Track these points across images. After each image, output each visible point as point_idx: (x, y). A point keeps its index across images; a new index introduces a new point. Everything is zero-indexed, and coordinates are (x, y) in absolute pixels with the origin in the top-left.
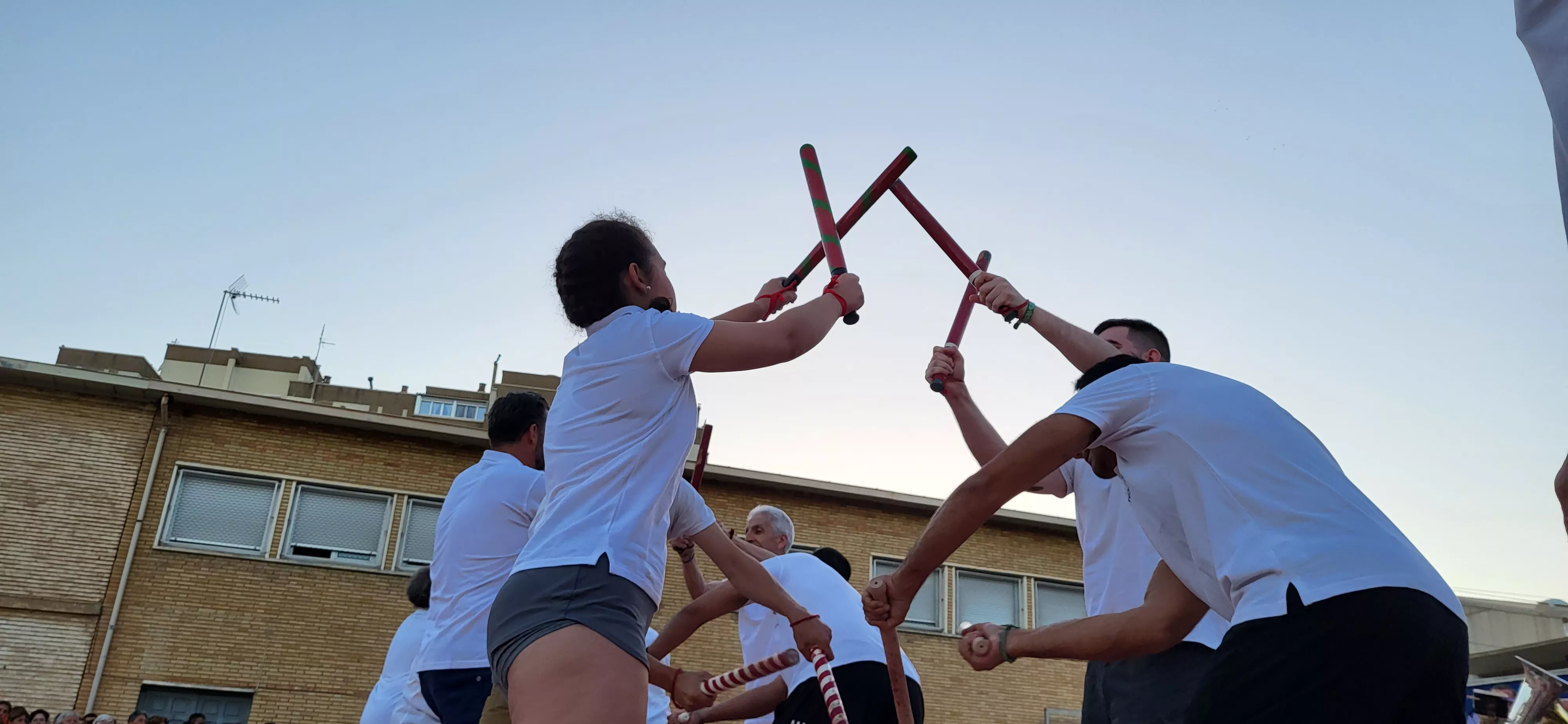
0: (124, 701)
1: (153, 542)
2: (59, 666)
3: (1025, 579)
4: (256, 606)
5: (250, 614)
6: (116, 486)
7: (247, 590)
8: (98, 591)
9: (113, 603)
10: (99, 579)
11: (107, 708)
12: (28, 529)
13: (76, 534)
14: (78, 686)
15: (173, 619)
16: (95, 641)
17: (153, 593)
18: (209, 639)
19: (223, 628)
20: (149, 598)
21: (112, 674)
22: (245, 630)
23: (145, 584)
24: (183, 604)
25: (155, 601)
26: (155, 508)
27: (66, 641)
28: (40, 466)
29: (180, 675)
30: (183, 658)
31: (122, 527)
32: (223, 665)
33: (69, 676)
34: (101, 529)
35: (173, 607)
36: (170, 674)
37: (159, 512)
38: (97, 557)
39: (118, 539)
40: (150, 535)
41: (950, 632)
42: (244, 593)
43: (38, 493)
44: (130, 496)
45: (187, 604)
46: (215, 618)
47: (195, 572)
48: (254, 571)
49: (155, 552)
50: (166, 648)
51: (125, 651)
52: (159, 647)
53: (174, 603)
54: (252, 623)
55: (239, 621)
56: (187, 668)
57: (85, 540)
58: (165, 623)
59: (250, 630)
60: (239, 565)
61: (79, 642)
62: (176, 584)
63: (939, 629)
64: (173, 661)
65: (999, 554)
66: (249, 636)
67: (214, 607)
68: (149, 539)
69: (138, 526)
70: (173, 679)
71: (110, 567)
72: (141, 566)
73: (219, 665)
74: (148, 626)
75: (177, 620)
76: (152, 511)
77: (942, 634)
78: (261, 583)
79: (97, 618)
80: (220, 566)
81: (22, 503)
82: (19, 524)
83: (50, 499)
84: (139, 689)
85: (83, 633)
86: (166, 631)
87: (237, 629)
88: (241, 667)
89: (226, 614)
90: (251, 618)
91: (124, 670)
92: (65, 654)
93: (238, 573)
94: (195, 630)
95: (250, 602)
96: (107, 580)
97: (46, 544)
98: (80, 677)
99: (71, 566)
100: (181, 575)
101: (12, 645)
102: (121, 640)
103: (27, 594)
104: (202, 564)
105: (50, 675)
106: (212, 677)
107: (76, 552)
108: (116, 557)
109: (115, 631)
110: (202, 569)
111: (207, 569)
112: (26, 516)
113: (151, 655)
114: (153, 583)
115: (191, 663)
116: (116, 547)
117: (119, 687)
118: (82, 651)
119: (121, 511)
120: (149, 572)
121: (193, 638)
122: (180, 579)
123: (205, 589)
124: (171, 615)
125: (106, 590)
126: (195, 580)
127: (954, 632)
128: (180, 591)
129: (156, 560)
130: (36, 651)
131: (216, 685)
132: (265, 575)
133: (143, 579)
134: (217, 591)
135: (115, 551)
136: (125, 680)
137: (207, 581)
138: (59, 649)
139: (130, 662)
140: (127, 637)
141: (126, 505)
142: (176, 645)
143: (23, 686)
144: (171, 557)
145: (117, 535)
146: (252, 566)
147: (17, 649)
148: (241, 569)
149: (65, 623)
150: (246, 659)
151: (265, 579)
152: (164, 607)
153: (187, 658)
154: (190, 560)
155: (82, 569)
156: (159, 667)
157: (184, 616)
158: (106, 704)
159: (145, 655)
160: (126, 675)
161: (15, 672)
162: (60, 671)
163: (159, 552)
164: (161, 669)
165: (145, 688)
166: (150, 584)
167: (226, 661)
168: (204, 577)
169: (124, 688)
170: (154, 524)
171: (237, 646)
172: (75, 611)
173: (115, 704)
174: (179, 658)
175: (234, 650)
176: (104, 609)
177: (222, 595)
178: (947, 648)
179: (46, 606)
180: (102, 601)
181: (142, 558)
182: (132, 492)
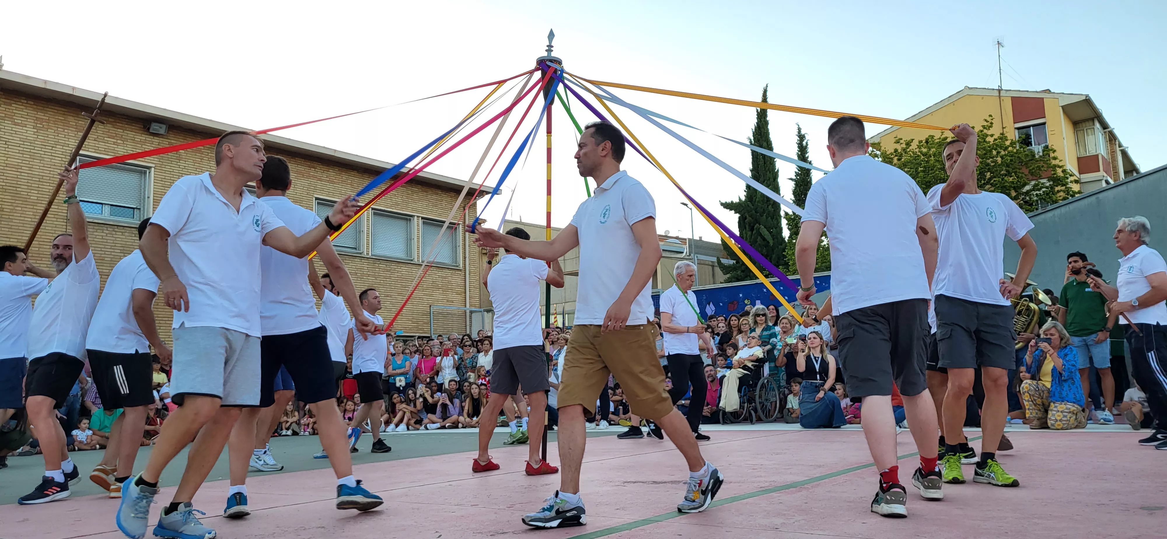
3: (416, 217)
41: (368, 254)
63: (361, 252)
65: (399, 200)
77: (363, 256)
127: (370, 255)
178: (365, 266)
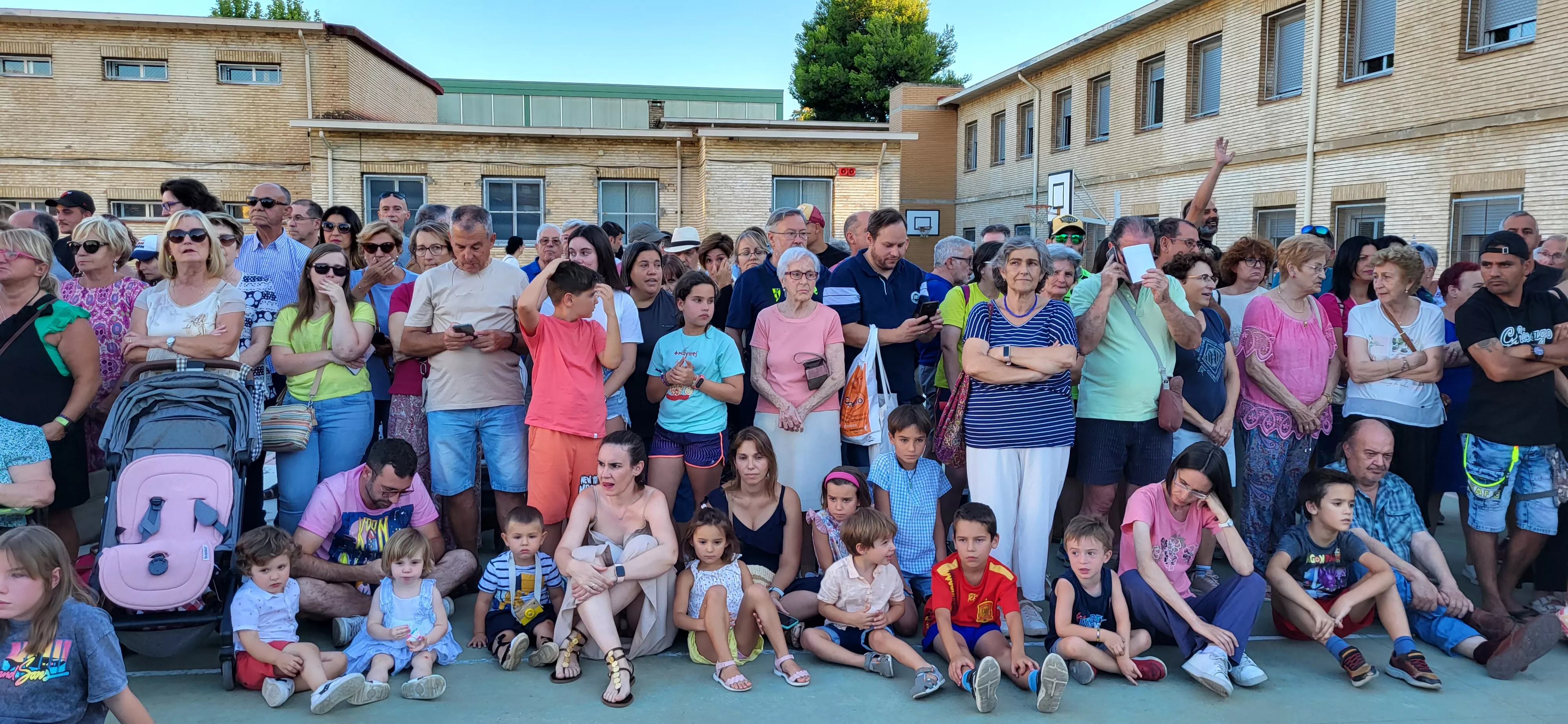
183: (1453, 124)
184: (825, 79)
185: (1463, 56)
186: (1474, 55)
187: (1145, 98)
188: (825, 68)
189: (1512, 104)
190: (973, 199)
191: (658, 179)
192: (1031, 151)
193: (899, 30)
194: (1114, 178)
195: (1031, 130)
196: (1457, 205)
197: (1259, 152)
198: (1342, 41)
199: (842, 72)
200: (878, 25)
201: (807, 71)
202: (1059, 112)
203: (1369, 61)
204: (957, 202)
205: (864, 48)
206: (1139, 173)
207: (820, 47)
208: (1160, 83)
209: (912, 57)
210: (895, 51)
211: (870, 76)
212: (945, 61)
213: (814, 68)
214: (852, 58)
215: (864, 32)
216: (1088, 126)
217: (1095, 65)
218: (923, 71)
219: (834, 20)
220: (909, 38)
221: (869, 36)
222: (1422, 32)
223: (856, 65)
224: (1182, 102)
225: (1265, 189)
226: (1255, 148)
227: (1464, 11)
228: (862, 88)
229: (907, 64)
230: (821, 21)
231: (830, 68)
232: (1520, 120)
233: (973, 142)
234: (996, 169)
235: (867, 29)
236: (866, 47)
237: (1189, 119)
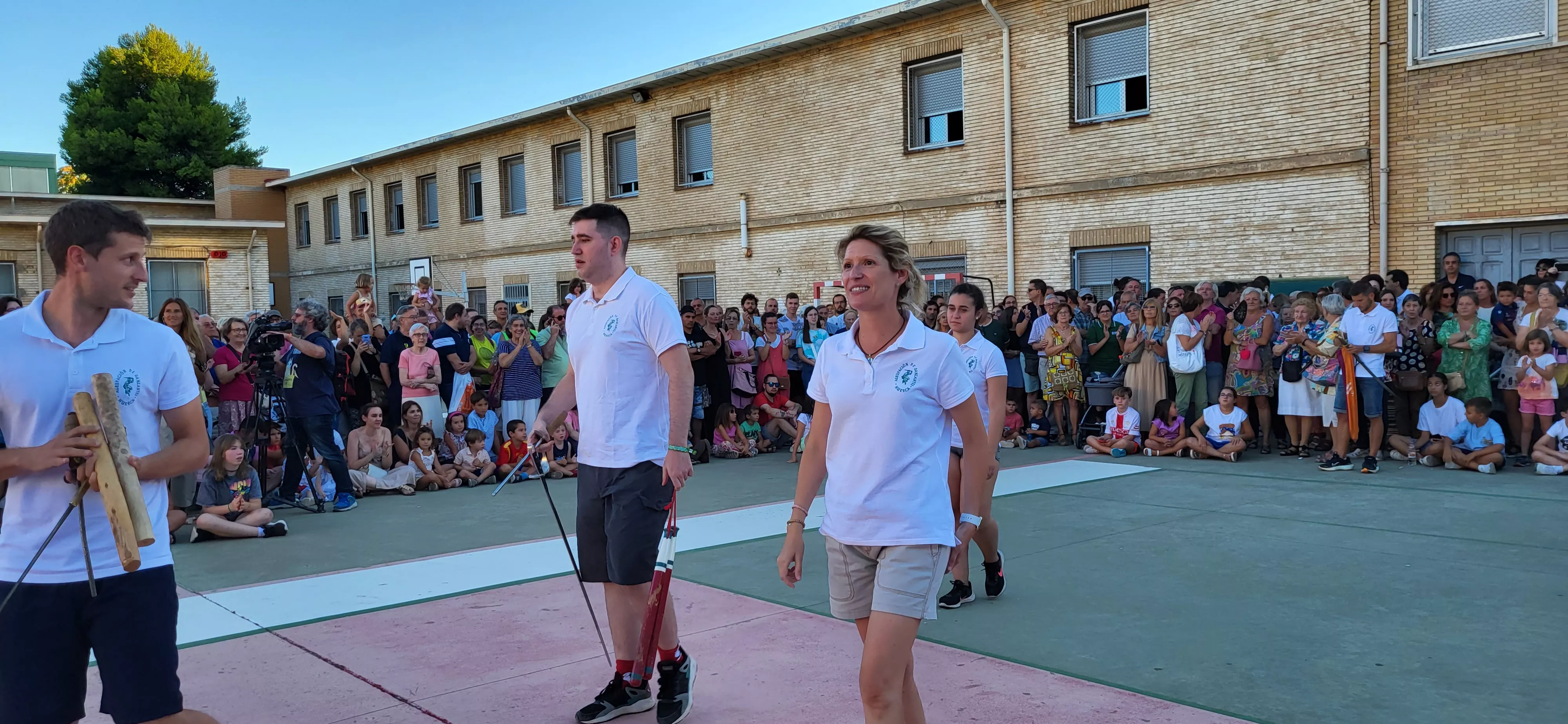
0: (1420, 248)
1: (1406, 62)
2: (1343, 221)
4: (1555, 109)
5: (1549, 121)
6: (1350, 10)
7: (1539, 90)
8: (1361, 134)
9: (1379, 143)
10: (1359, 120)
11: (1403, 258)
12: (1276, 86)
13: (1323, 78)
14: (1367, 239)
15: (1452, 147)
16: (1372, 187)
17: (1421, 121)
18: (1503, 162)
19: (1517, 145)
20: (1418, 129)
21: (1399, 220)
22: (1548, 142)
23: (1410, 113)
24: (1460, 126)
25: (1426, 131)
26: (1399, 22)
27: (1343, 193)
28: (1269, 16)
29: (1477, 210)
30: (1477, 190)
31: (1368, 56)
32: (1529, 191)
33: (1355, 230)
34: (1347, 65)
35: (1448, 133)
36: (1466, 211)
37: (1405, 26)
38: (1351, 97)
39: (1367, 70)
40: (1401, 56)
42: (1535, 96)
43: (1276, 45)
44: (1368, 17)
45: (1464, 126)
46: (1504, 135)
47: (1466, 85)
48: (1542, 64)
49: (1411, 74)
50: (1453, 182)
51: (1407, 193)
52: (1445, 183)
53: (1449, 128)
54: (1555, 131)
55: (1537, 133)
56: (1484, 201)
57: (1333, 81)
58: (1444, 153)
59: (1553, 141)
60: (1519, 62)
61: (1356, 192)
62: (1446, 105)
64: (1464, 196)
66: (1556, 149)
67: (1499, 121)
68: (1402, 61)
69: (1383, 49)
70: (1471, 216)
71: (1367, 104)
72: (1400, 95)
73: (1522, 191)
74: (1425, 160)
75: (1458, 146)
76: (1396, 27)
78: (1555, 78)
79: (1368, 162)
80: (1495, 70)
81: (1263, 61)
82: (1267, 83)
83: (1288, 47)
84: (1434, 233)
85: (1358, 183)
86: (1448, 163)
87: (1537, 143)
88: (1554, 189)
89: (1517, 127)
90: (1552, 126)
91: (1411, 215)
92: (1345, 207)
93: (1520, 72)
94: (1482, 154)
95: (1544, 105)
96: (1368, 119)
97: (1297, 96)
98: (1367, 229)
99: (1328, 113)
100: (1449, 93)
101: (1294, 207)
102: (1399, 182)
103: (1293, 152)
104: (1471, 74)
105: (1337, 231)
106: (1517, 207)
107: (1328, 97)
108: (1370, 92)
109: (1389, 174)
110: (1473, 79)
111: (1479, 78)
112: (1271, 73)
113: (1438, 193)
114: (1418, 110)
115: (1487, 194)
116: (1368, 80)
117: (1411, 234)
118: (1362, 201)
119: (1362, 38)
120: (1411, 99)
121: (1482, 164)
122: (1448, 98)
123: (1483, 103)
124: (1449, 143)
125: (1370, 131)
126: (1468, 95)
128: (1452, 112)
129: (1416, 82)
130: (1316, 209)
131: (1527, 215)
132: (1559, 66)
133: (1405, 109)
134: (1499, 101)
135: (1368, 85)
136: (1415, 225)
137: (1483, 93)
138: (1338, 203)
139: (1416, 205)
140: (1405, 177)
141: (1366, 29)
142: (1463, 176)
143: (1315, 246)
144: (1432, 75)
145: (1365, 66)
146: (1539, 58)
147: (1300, 211)
148: (1523, 66)
149: (1337, 175)
150: (1558, 178)
151: (1560, 71)
152: (1438, 134)
153: (1481, 190)
154: (1455, 72)
155: (1338, 114)
156: (1450, 205)
157: (1464, 141)
158: (1401, 253)
159: (1431, 194)
160: (1415, 220)
161: (1303, 234)
162: (1345, 226)
163: (1416, 73)
164: (1453, 207)
165: (1439, 230)
166: (1416, 112)
167: (1531, 185)
168: (1478, 89)
169: (1416, 234)
170: (1403, 41)
171: (1541, 164)
172: (1342, 161)
173: (1411, 253)
174: (1470, 191)
175: (1538, 169)
176: (1372, 152)
177: (1506, 105)
179: (1314, 161)
180: (1368, 144)
181: (1399, 85)
182: (1368, 12)
183: (675, 231)
184: (106, 145)
185: (677, 189)
186: (682, 189)
187: (466, 196)
188: (104, 133)
189: (705, 220)
190: (310, 273)
191: (14, 262)
192: (366, 231)
193: (188, 100)
194: (446, 258)
195: (365, 215)
196: (681, 281)
197: (558, 242)
198: (606, 170)
199: (125, 138)
200: (163, 93)
201: (82, 135)
202: (391, 201)
203: (624, 185)
204: (291, 275)
205: (149, 115)
206: (467, 254)
207: (96, 111)
208: (478, 186)
209: (204, 128)
210: (185, 120)
211: (159, 144)
212: (238, 132)
213: (92, 133)
214: (134, 124)
215: (148, 99)
216: (419, 215)
217: (424, 167)
218: (218, 142)
219: (107, 81)
220: (199, 108)
221: (153, 103)
222: (652, 170)
223: (140, 132)
224: (497, 202)
225: (563, 269)
226: (554, 239)
227: (675, 160)
228: (150, 156)
229: (199, 134)
230: (91, 82)
231: (111, 133)
232: (710, 230)
233: (303, 220)
234: (332, 247)
235: (151, 96)
236: (152, 115)
237: (504, 215)
